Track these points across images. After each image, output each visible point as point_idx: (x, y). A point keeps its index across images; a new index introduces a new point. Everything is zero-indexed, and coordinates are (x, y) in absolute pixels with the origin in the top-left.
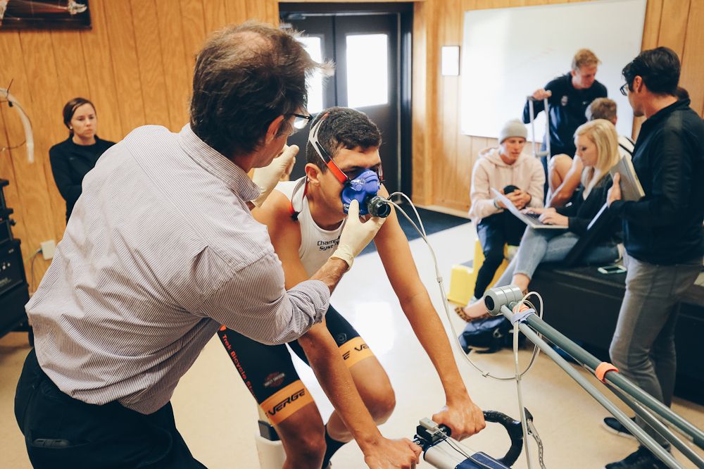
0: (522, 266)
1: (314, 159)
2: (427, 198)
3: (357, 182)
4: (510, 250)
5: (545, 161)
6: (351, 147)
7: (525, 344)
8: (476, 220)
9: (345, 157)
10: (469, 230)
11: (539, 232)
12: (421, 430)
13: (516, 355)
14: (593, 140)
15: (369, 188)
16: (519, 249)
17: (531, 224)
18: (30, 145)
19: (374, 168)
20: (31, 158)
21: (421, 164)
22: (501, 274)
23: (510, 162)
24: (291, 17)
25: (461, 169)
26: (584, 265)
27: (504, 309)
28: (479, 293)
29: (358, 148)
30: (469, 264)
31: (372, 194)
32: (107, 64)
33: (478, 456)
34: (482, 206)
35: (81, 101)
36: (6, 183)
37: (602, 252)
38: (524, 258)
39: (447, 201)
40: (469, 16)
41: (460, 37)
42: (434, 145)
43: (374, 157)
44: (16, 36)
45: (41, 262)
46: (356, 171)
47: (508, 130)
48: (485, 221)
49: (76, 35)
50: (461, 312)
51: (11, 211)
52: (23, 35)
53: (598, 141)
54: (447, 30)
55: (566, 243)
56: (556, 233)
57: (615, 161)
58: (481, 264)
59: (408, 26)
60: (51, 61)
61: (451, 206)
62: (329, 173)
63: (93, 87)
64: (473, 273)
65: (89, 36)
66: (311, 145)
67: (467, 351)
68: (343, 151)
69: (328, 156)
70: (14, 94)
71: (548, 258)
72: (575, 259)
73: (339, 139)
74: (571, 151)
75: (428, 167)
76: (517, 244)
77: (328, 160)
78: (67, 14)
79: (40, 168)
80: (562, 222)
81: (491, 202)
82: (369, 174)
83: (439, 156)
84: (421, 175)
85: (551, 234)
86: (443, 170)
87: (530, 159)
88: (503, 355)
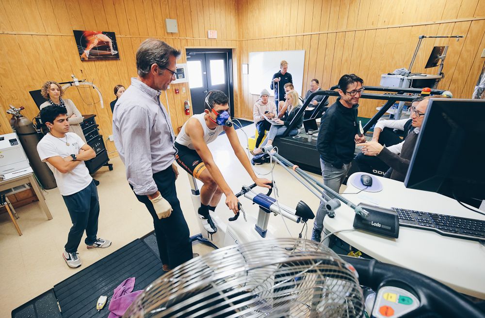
0: (270, 137)
1: (207, 107)
2: (239, 116)
3: (222, 116)
4: (266, 132)
5: (277, 103)
6: (219, 104)
7: (273, 161)
8: (256, 123)
9: (218, 107)
10: (254, 125)
11: (275, 126)
12: (243, 188)
13: (271, 165)
14: (291, 96)
15: (226, 117)
16: (269, 131)
17: (273, 124)
18: (102, 102)
19: (227, 110)
20: (102, 107)
21: (237, 104)
22: (264, 140)
23: (265, 103)
24: (190, 54)
25: (250, 106)
26: (288, 136)
27: (268, 151)
28: (257, 146)
29: (221, 104)
30: (254, 137)
31: (227, 119)
32: (126, 72)
33: (260, 194)
34: (257, 118)
35: (120, 86)
36: (95, 116)
37: (294, 132)
38: (271, 134)
39: (246, 116)
40: (251, 54)
41: (248, 61)
42: (241, 98)
43: (227, 107)
44: (93, 63)
45: (109, 142)
46: (221, 112)
47: (262, 93)
48: (258, 123)
49: (115, 62)
50: (252, 152)
51: (98, 126)
52: (96, 62)
53: (293, 97)
54: (244, 59)
55: (284, 129)
56: (280, 126)
57: (297, 104)
58: (258, 137)
59: (230, 56)
60: (106, 72)
61: (246, 118)
62: (212, 112)
63: (122, 80)
64: (255, 140)
65: (119, 62)
66: (206, 103)
67: (254, 165)
68: (217, 105)
69: (212, 107)
70: (94, 84)
71: (278, 134)
72: (286, 134)
73: (215, 101)
74: (284, 100)
75: (239, 105)
76: (269, 130)
77: (212, 108)
78: (111, 55)
79: (106, 110)
80: (282, 123)
81: (259, 117)
82: (225, 113)
83: (243, 101)
84: (237, 108)
85: (279, 126)
86: (244, 106)
87: (271, 102)
88: (266, 165)
